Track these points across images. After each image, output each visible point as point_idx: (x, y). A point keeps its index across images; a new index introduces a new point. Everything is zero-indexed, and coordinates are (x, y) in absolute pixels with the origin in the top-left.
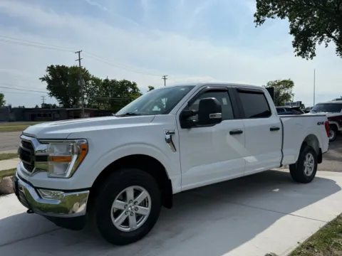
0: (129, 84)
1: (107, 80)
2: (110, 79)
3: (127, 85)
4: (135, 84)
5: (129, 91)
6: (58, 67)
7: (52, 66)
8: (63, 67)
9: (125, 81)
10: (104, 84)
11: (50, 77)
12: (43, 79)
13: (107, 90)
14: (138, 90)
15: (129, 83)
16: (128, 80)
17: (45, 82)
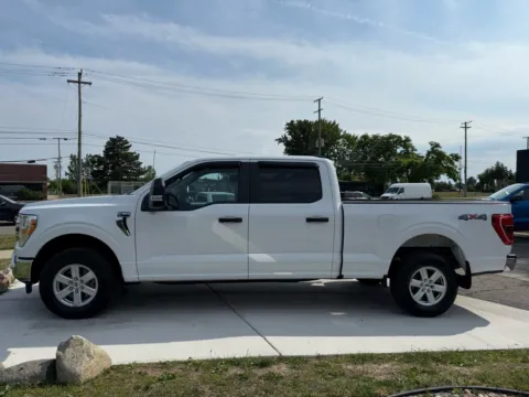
0: (398, 141)
1: (365, 137)
2: (370, 134)
3: (395, 142)
4: (408, 140)
5: (399, 151)
6: (300, 122)
7: (292, 122)
8: (306, 122)
9: (391, 136)
10: (360, 142)
11: (289, 138)
12: (280, 140)
13: (365, 152)
14: (413, 149)
15: (399, 137)
16: (398, 134)
17: (282, 144)
